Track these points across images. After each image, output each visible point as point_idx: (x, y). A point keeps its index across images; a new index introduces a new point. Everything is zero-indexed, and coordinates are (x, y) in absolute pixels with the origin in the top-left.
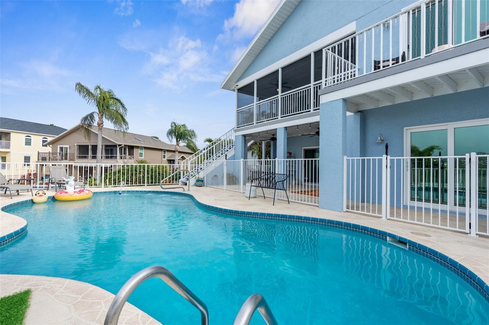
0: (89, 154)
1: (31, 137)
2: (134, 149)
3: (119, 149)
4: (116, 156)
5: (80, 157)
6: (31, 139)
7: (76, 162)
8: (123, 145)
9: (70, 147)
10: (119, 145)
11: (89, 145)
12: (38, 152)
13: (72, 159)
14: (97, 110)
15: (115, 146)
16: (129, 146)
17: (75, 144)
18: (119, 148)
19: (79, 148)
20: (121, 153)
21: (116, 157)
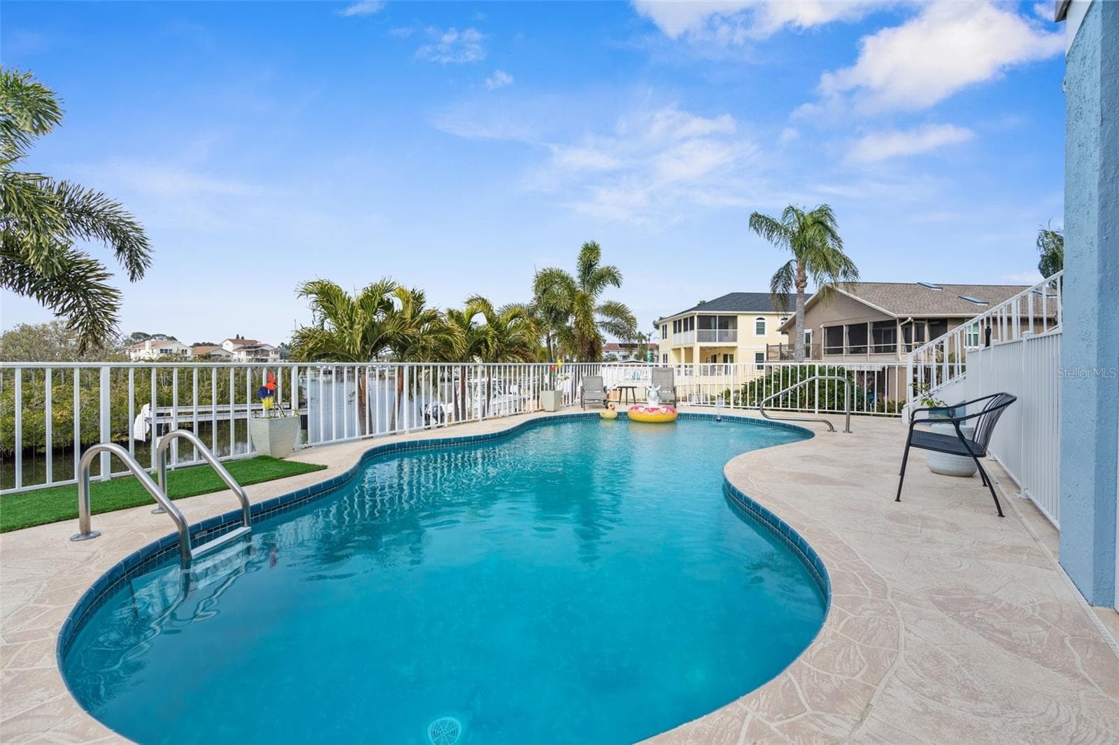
0: (844, 343)
1: (764, 319)
2: (947, 326)
3: (902, 329)
4: (896, 346)
5: (829, 352)
6: (764, 323)
7: (823, 360)
8: (910, 318)
9: (813, 332)
10: (903, 320)
11: (842, 326)
12: (767, 345)
13: (817, 357)
14: (794, 258)
15: (893, 323)
16: (930, 320)
17: (821, 326)
18: (902, 326)
19: (828, 334)
20: (907, 339)
21: (894, 349)
